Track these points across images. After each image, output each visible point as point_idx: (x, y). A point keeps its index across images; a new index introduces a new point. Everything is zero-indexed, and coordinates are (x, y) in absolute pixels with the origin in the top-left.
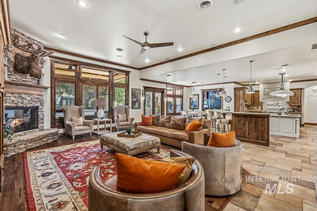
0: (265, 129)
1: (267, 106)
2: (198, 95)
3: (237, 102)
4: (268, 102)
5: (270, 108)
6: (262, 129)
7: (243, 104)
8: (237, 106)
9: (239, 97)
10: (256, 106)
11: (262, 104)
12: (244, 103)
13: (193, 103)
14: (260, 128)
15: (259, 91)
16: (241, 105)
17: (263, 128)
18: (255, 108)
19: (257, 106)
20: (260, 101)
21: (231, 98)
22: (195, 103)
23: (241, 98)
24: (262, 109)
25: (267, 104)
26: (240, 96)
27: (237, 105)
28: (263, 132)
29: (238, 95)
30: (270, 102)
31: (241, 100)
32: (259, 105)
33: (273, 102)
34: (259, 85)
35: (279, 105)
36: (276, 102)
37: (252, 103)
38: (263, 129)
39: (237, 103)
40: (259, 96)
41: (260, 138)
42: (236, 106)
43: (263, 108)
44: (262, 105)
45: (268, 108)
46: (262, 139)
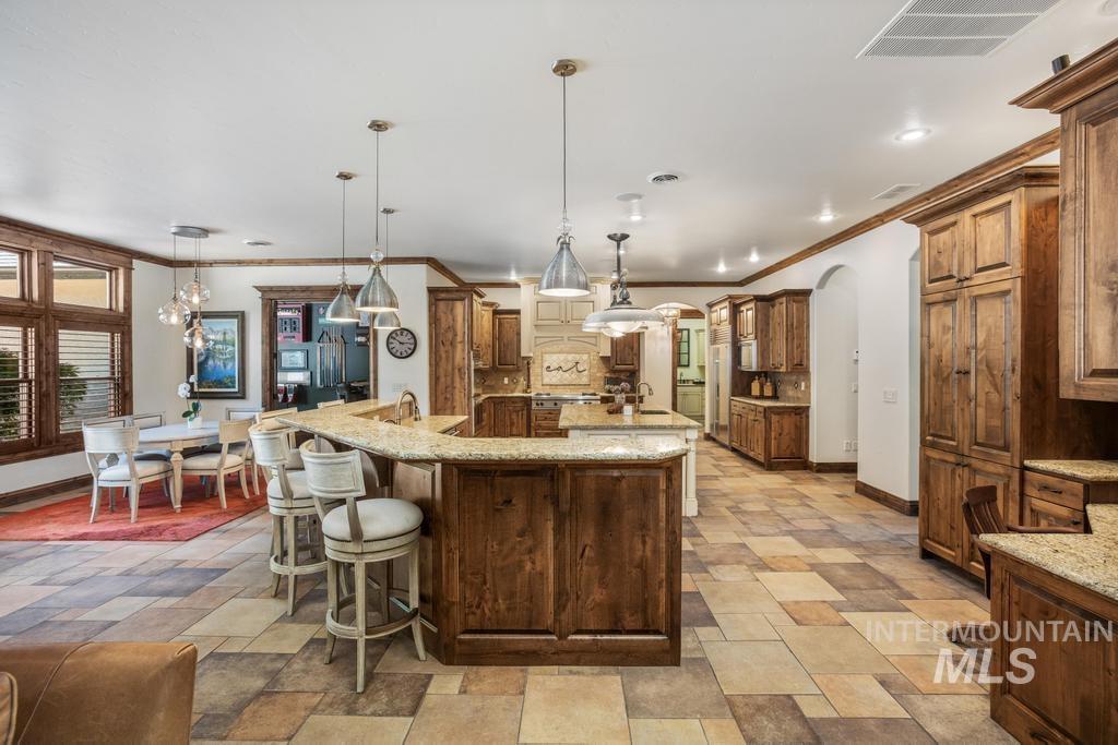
0: (656, 551)
1: (545, 372)
2: (241, 317)
3: (444, 355)
4: (546, 357)
5: (554, 381)
6: (643, 558)
7: (469, 365)
8: (442, 379)
9: (450, 336)
10: (508, 373)
11: (528, 363)
12: (473, 363)
13: (210, 362)
14: (632, 549)
15: (518, 312)
16: (459, 370)
17: (644, 543)
18: (506, 381)
19: (513, 375)
20: (523, 355)
21: (414, 337)
22: (220, 363)
23: (459, 339)
24: (529, 387)
25: (546, 365)
26: (452, 328)
27: (441, 372)
28: (645, 574)
29: (444, 325)
30: (555, 357)
31: (459, 347)
32: (518, 370)
33: (562, 357)
34: (517, 286)
35: (581, 368)
36: (570, 357)
37: (494, 361)
38: (649, 554)
39: (443, 363)
40: (519, 334)
41: (630, 621)
42: (437, 379)
43: (532, 383)
44: (529, 369)
45: (546, 381)
46: (639, 626)
